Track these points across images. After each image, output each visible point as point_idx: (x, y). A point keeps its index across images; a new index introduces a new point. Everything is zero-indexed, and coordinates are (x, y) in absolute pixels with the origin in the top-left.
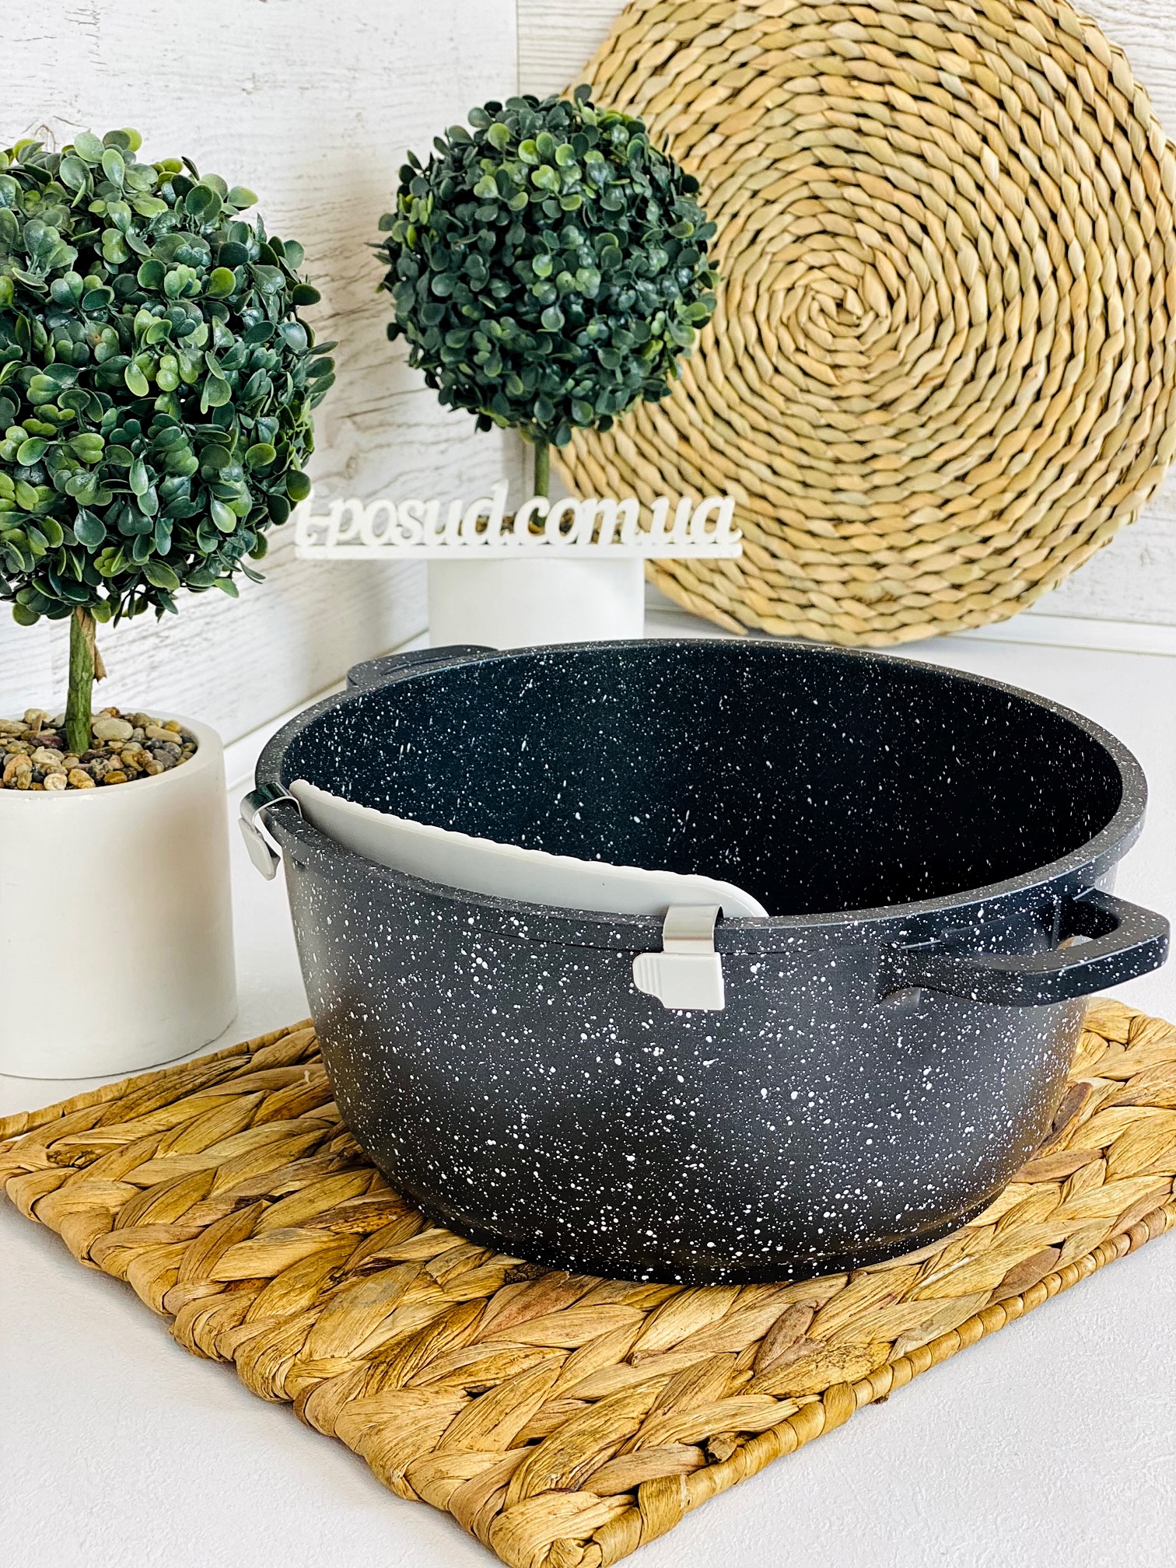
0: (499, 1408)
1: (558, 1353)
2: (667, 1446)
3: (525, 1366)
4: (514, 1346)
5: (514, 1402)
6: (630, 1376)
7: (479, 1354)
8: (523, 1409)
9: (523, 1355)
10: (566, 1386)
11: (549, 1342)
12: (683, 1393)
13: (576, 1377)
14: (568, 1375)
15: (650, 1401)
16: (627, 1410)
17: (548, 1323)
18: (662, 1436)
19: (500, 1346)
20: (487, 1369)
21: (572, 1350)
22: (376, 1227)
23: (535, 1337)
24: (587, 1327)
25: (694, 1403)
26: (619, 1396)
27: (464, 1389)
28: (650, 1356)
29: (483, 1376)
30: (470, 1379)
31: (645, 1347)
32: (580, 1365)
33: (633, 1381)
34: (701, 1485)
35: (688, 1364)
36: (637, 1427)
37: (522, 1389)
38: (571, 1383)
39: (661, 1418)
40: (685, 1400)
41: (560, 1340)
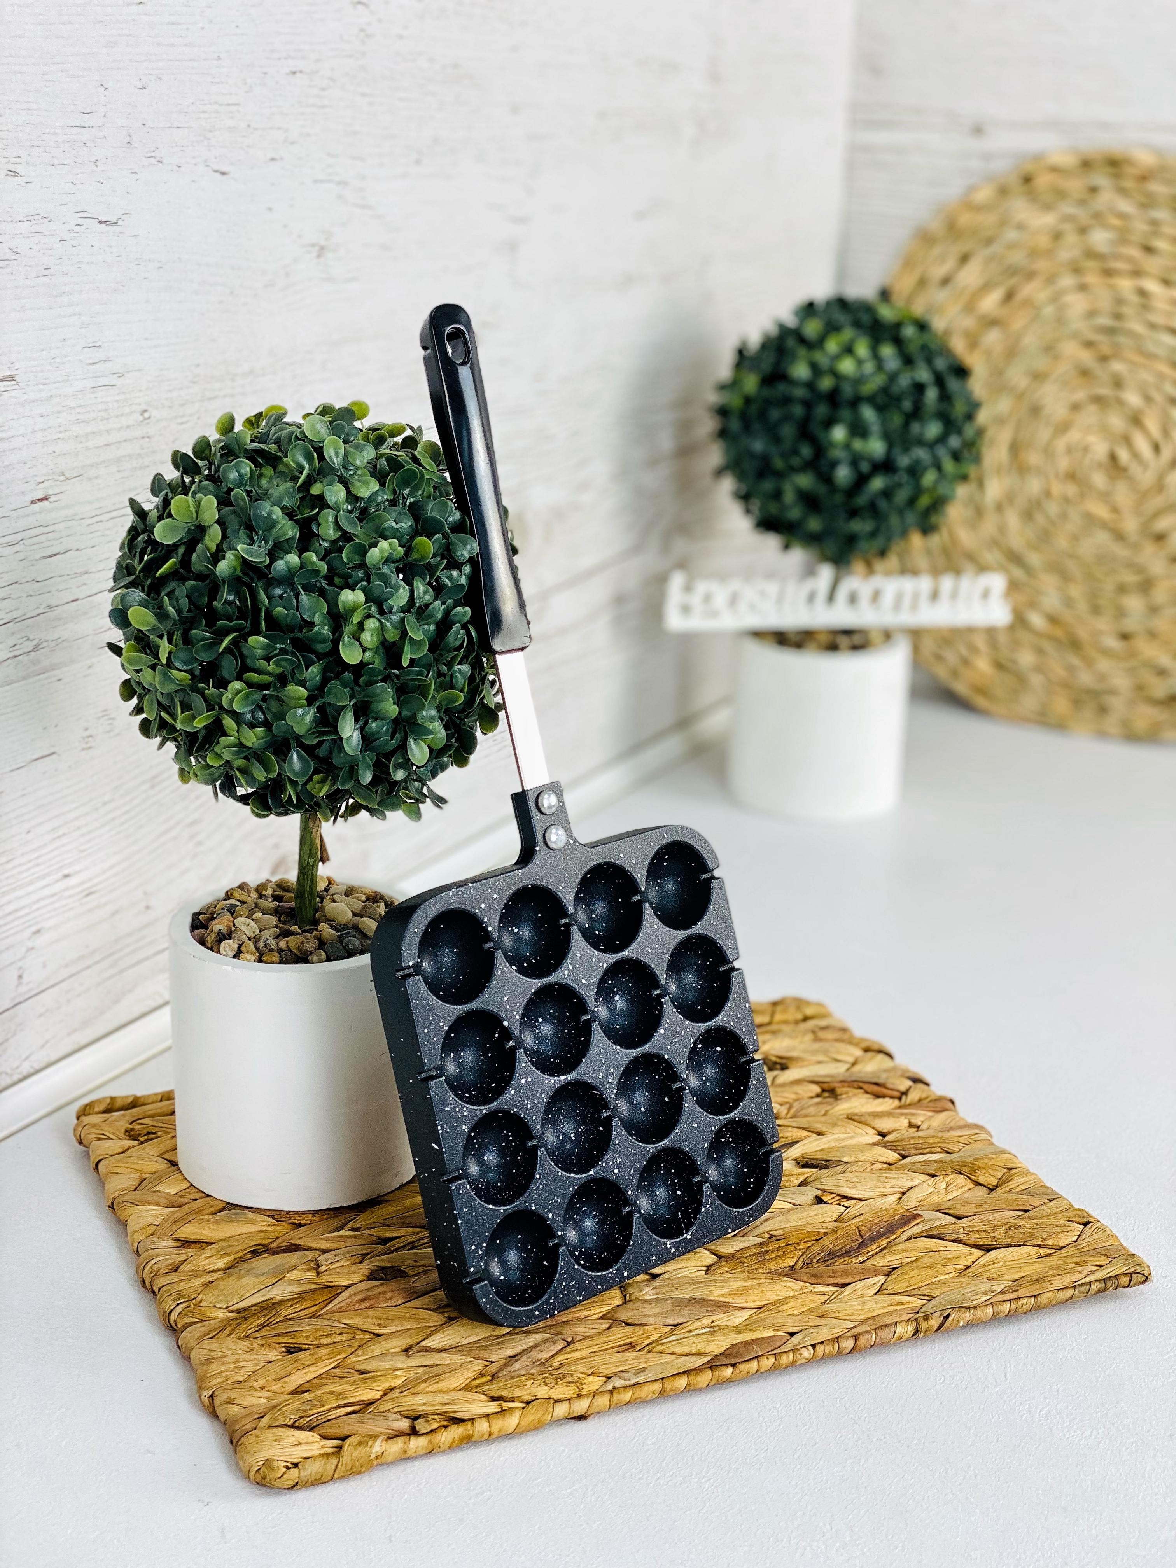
0: (296, 1365)
1: (367, 1336)
2: (390, 1414)
3: (336, 1340)
4: (338, 1325)
5: (308, 1363)
6: (402, 1362)
7: (309, 1325)
8: (312, 1369)
9: (338, 1332)
10: (355, 1359)
11: (365, 1327)
12: (425, 1381)
13: (365, 1355)
14: (360, 1352)
15: (399, 1382)
16: (376, 1384)
17: (371, 1313)
18: (388, 1406)
19: (327, 1323)
20: (307, 1337)
21: (378, 1335)
22: (308, 1222)
23: (355, 1322)
24: (396, 1322)
25: (429, 1389)
26: (378, 1374)
27: (285, 1347)
28: (427, 1351)
29: (301, 1341)
30: (290, 1341)
31: (429, 1345)
32: (372, 1347)
33: (399, 1365)
34: (397, 1446)
35: (448, 1362)
36: (378, 1397)
37: (319, 1355)
38: (359, 1359)
39: (397, 1395)
40: (423, 1386)
41: (372, 1327)
